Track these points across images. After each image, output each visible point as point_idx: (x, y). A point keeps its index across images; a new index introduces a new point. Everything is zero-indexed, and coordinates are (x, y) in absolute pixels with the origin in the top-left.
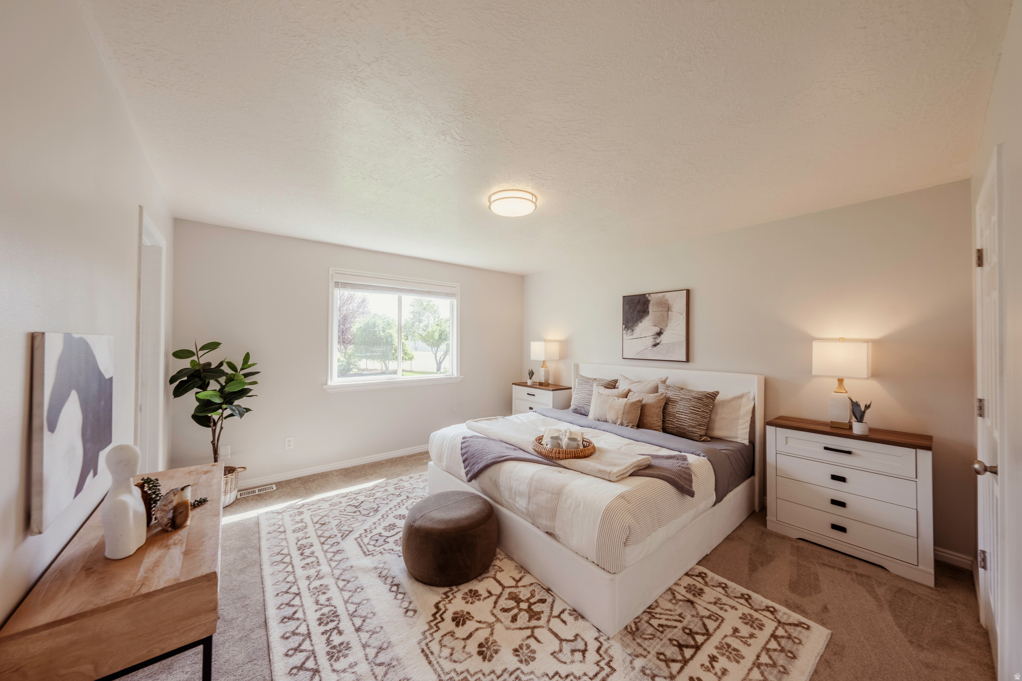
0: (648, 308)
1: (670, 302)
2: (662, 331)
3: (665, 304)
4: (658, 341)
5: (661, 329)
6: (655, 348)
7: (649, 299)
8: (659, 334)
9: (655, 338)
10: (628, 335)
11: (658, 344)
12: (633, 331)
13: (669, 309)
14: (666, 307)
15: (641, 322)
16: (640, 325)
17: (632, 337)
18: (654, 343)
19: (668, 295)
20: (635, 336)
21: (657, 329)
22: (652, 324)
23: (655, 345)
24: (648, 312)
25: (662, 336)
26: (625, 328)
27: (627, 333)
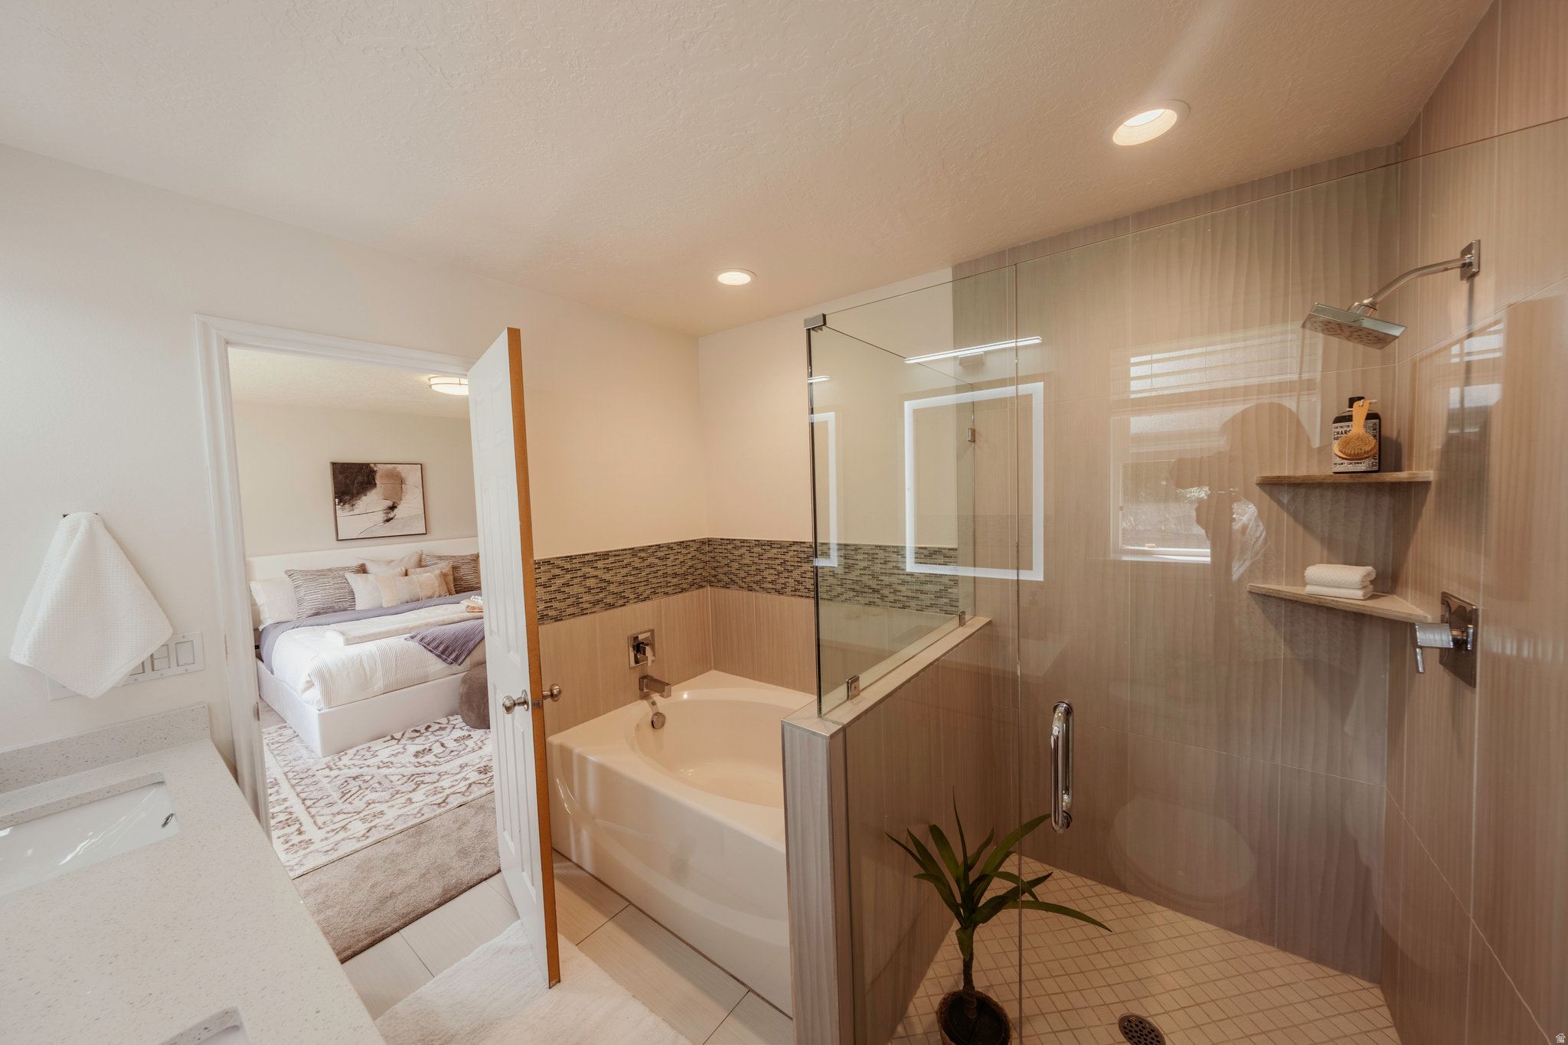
0: (374, 480)
1: (403, 475)
2: (396, 505)
3: (397, 476)
4: (391, 516)
5: (394, 503)
6: (387, 524)
7: (375, 469)
8: (393, 508)
9: (387, 513)
10: (345, 511)
11: (392, 519)
12: (353, 505)
13: (402, 482)
14: (398, 481)
15: (366, 495)
16: (364, 498)
17: (352, 513)
18: (385, 518)
19: (400, 468)
20: (356, 511)
21: (389, 503)
22: (381, 498)
23: (388, 520)
24: (375, 484)
25: (396, 510)
26: (340, 502)
27: (343, 509)
